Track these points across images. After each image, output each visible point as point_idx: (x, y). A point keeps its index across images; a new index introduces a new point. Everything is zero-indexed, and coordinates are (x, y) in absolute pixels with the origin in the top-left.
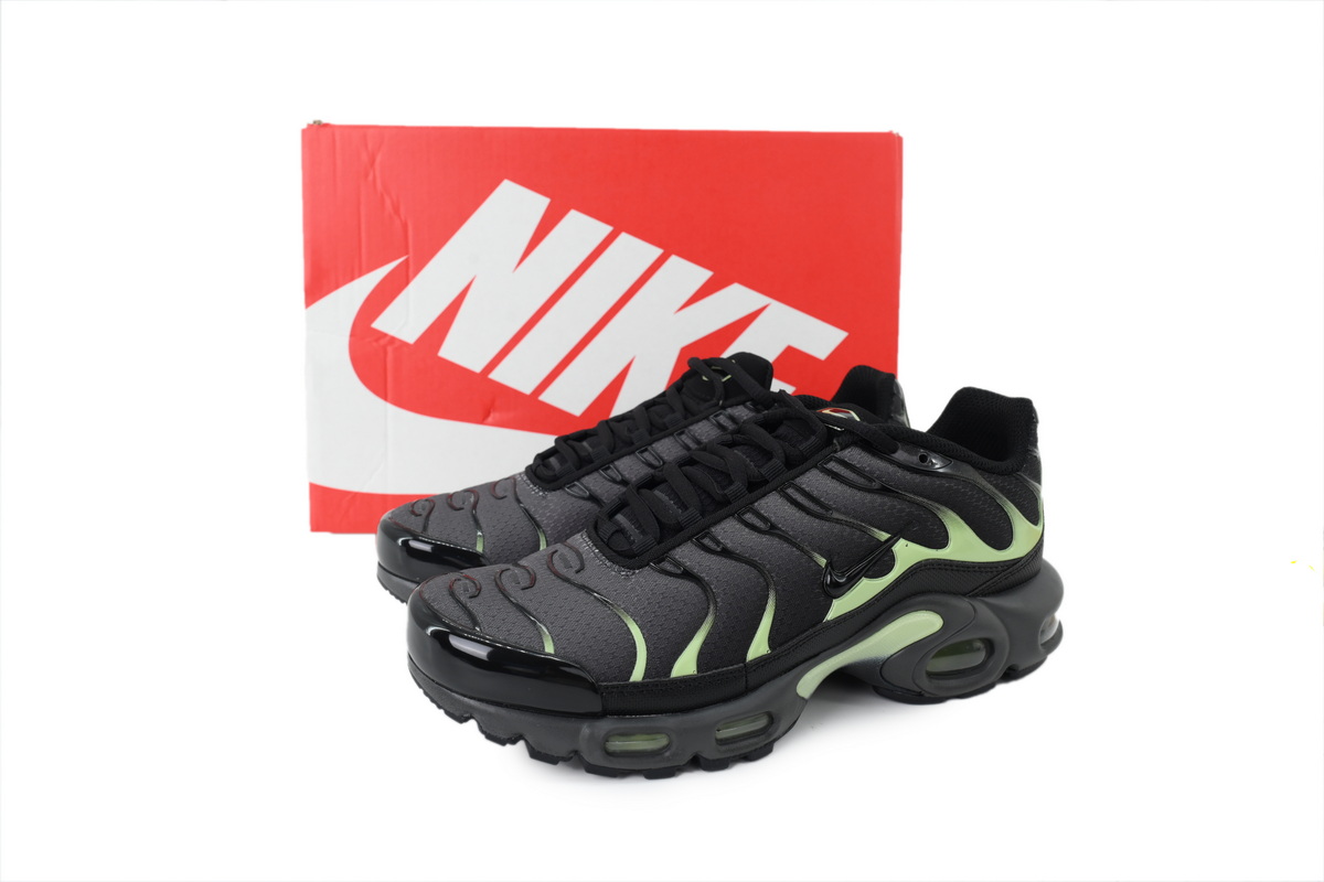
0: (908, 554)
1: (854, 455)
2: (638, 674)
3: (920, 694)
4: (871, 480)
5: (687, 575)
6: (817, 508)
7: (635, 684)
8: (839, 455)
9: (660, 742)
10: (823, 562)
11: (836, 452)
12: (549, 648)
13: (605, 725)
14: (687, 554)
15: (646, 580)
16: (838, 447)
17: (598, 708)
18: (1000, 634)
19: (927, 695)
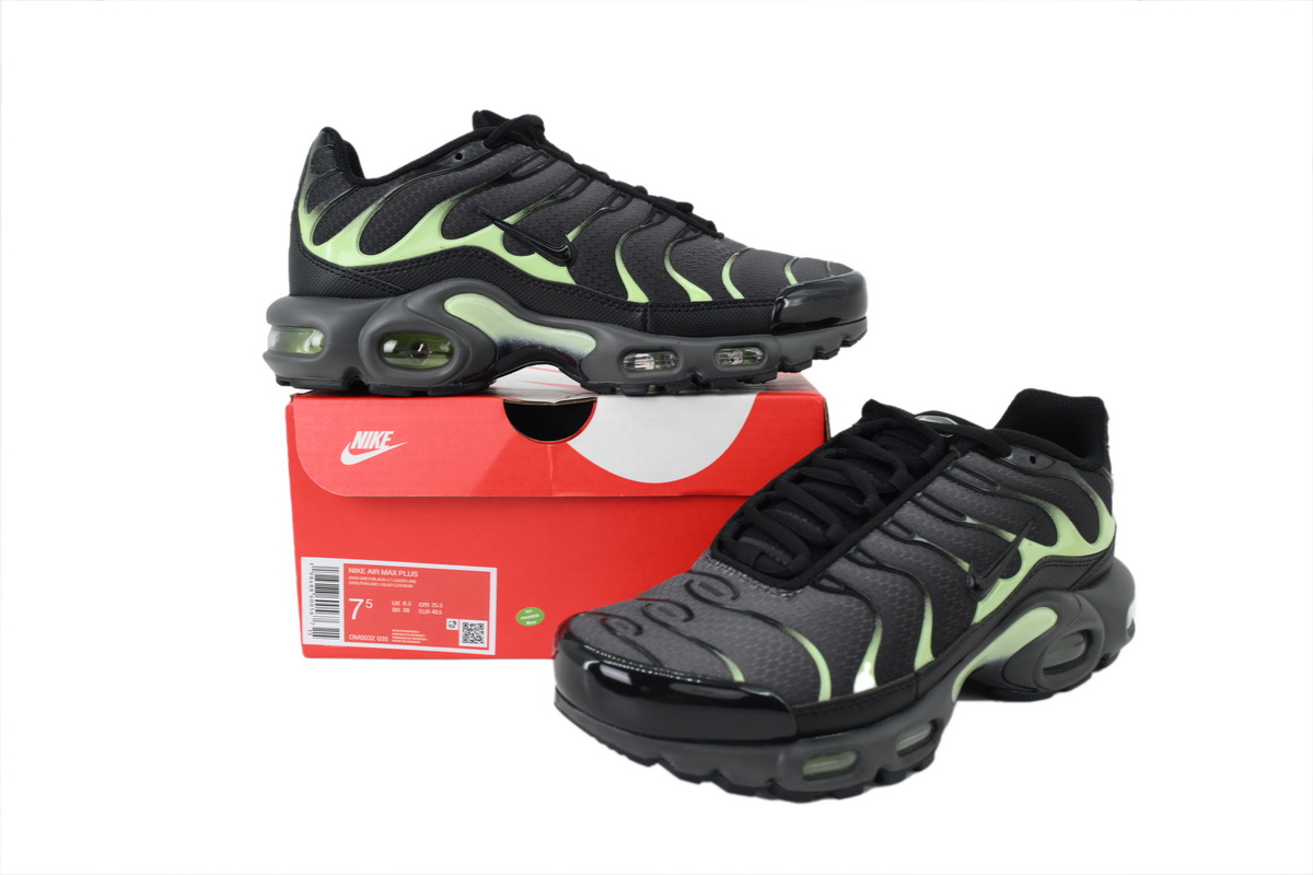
0: (1031, 552)
1: (973, 460)
2: (825, 693)
3: (1035, 691)
4: (993, 484)
5: (847, 590)
6: (950, 514)
7: (825, 704)
8: (961, 460)
9: (850, 759)
10: (966, 566)
11: (956, 458)
12: (739, 677)
13: (799, 749)
14: (842, 568)
15: (809, 600)
16: (959, 454)
17: (792, 732)
18: (1098, 625)
19: (1042, 691)
